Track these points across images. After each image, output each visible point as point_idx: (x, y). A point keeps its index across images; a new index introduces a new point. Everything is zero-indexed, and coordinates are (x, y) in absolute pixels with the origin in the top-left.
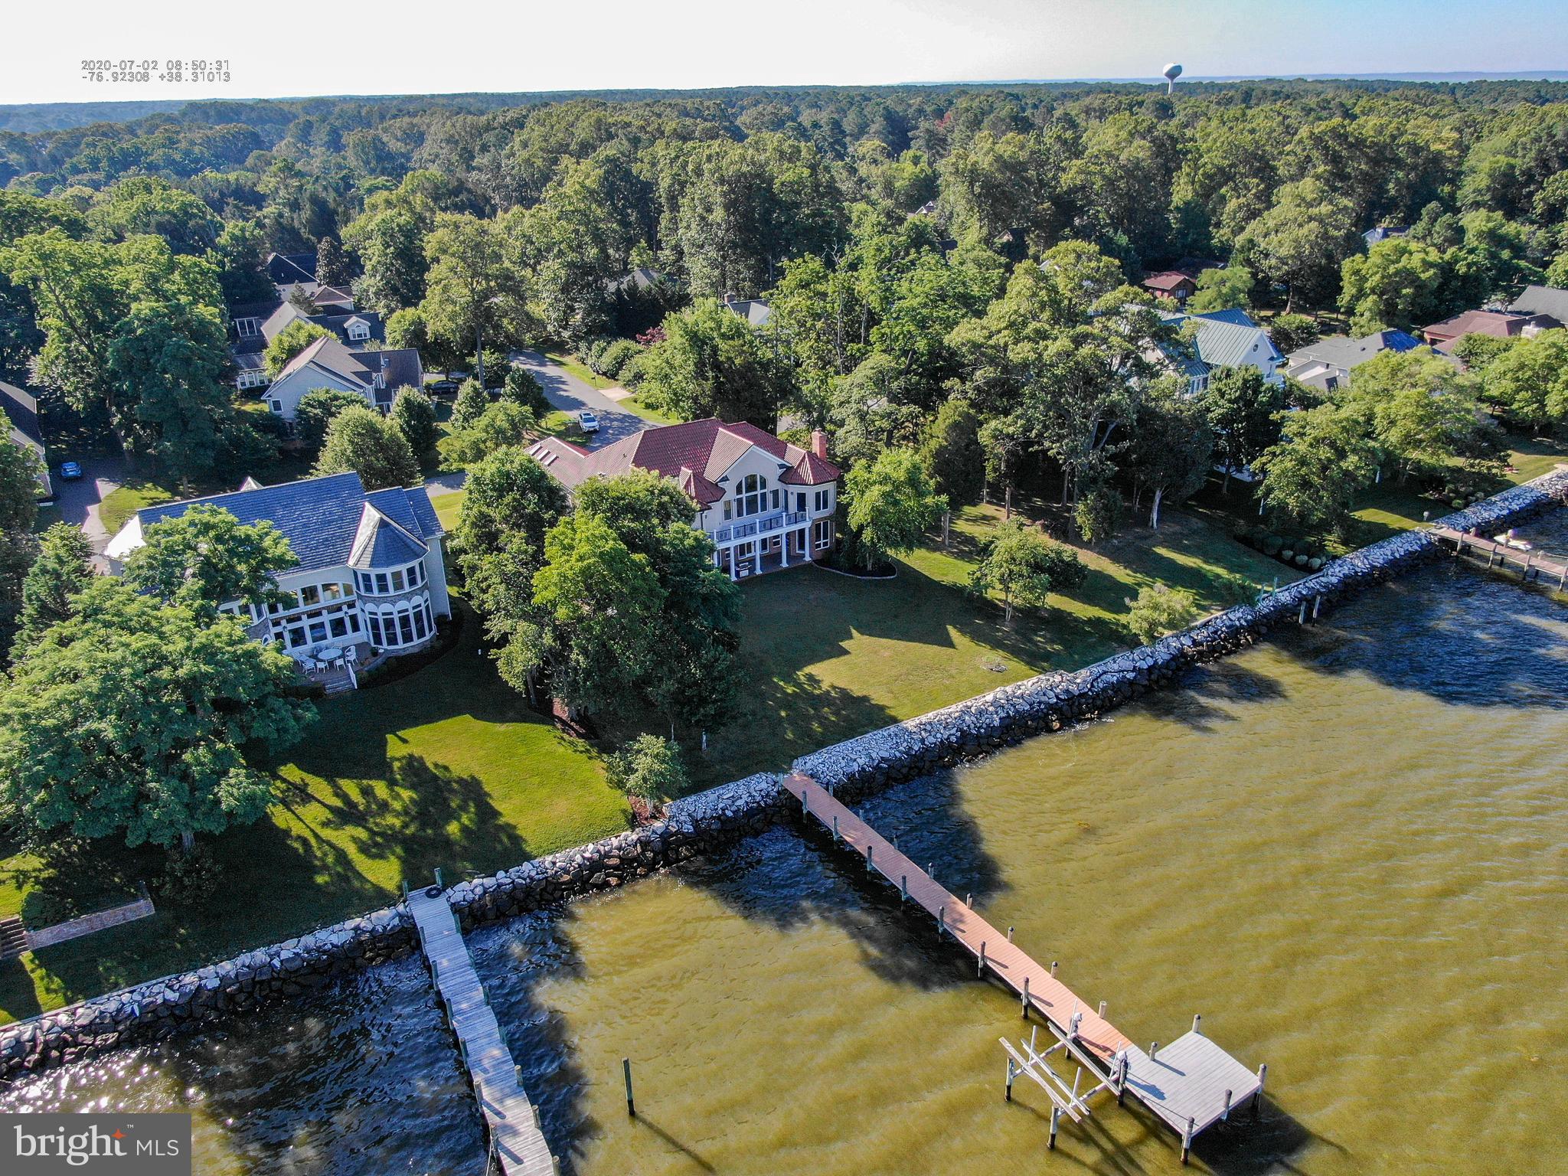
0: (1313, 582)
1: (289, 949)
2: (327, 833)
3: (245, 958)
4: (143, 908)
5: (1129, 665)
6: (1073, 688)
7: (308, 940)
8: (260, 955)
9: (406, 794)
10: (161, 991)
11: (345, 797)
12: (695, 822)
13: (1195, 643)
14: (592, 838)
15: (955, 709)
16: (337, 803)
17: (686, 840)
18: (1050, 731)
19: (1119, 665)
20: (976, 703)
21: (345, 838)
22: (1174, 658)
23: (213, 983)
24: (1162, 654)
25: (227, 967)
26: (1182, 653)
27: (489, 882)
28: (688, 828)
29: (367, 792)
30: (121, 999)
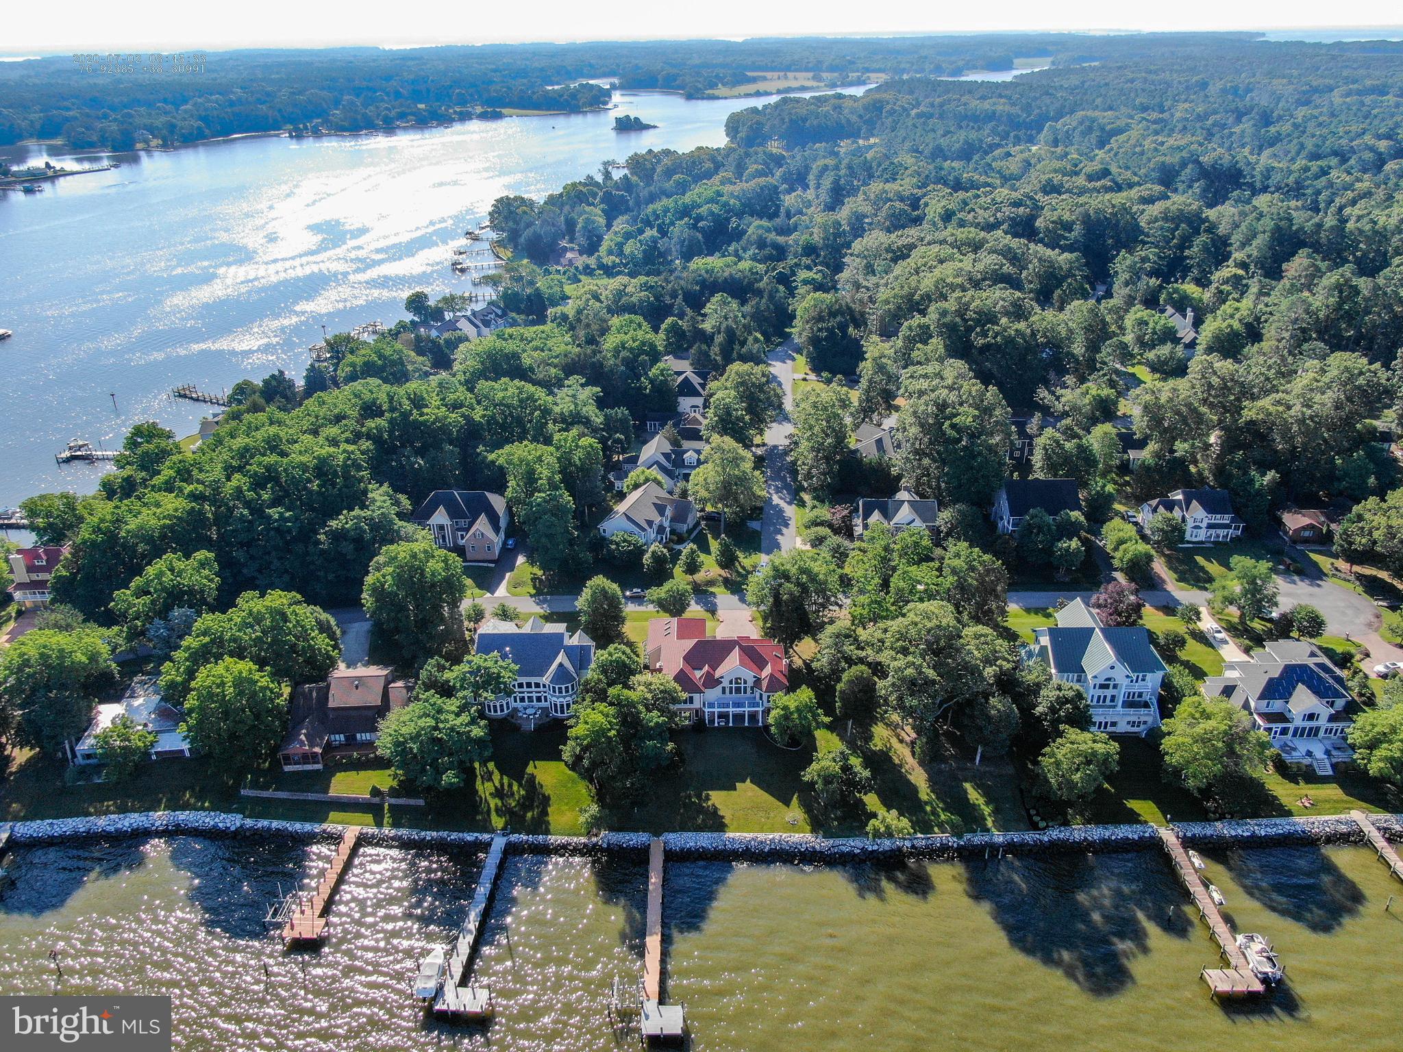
0: (1030, 837)
1: (454, 836)
2: (489, 798)
3: (441, 833)
4: (421, 802)
5: (860, 845)
6: (817, 847)
7: (461, 835)
8: (444, 834)
9: (522, 792)
10: (415, 835)
11: (502, 785)
12: (609, 844)
13: (913, 846)
14: (569, 835)
15: (748, 836)
16: (497, 784)
17: (602, 850)
18: (792, 863)
19: (853, 844)
20: (761, 836)
21: (494, 803)
22: (892, 850)
23: (428, 838)
24: (887, 844)
25: (434, 834)
26: (899, 849)
27: (525, 838)
28: (605, 845)
29: (510, 786)
30: (403, 832)
